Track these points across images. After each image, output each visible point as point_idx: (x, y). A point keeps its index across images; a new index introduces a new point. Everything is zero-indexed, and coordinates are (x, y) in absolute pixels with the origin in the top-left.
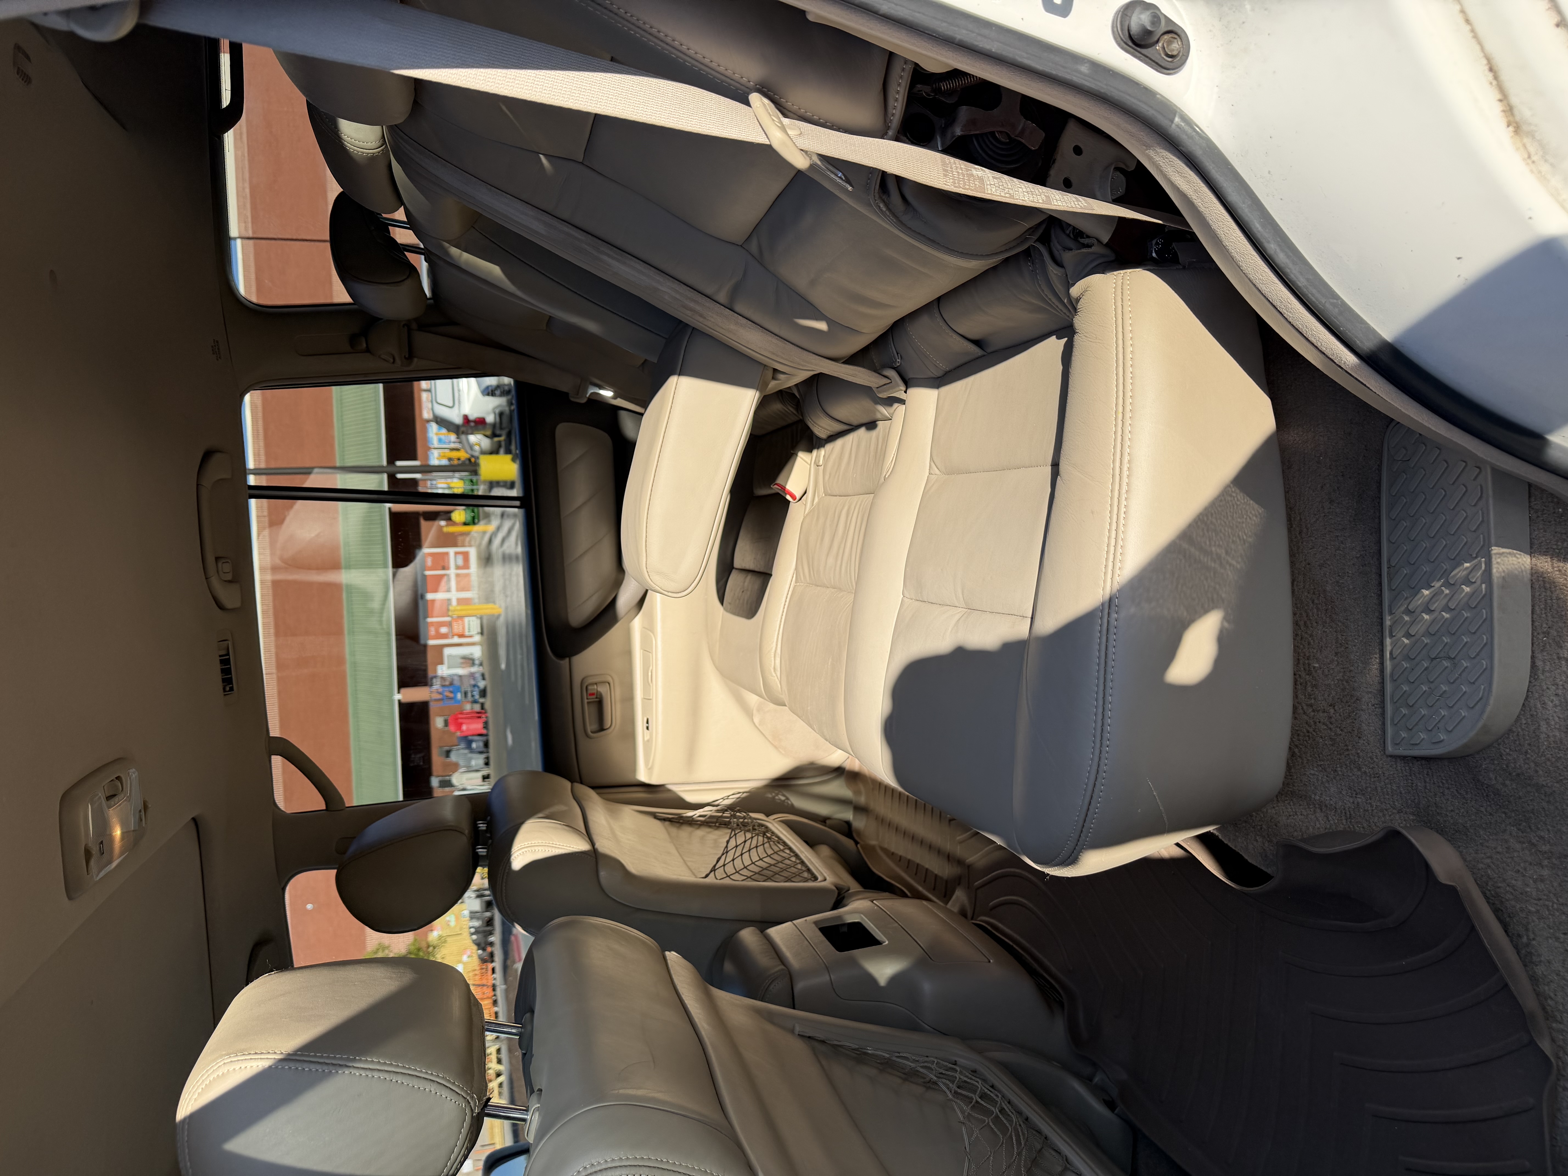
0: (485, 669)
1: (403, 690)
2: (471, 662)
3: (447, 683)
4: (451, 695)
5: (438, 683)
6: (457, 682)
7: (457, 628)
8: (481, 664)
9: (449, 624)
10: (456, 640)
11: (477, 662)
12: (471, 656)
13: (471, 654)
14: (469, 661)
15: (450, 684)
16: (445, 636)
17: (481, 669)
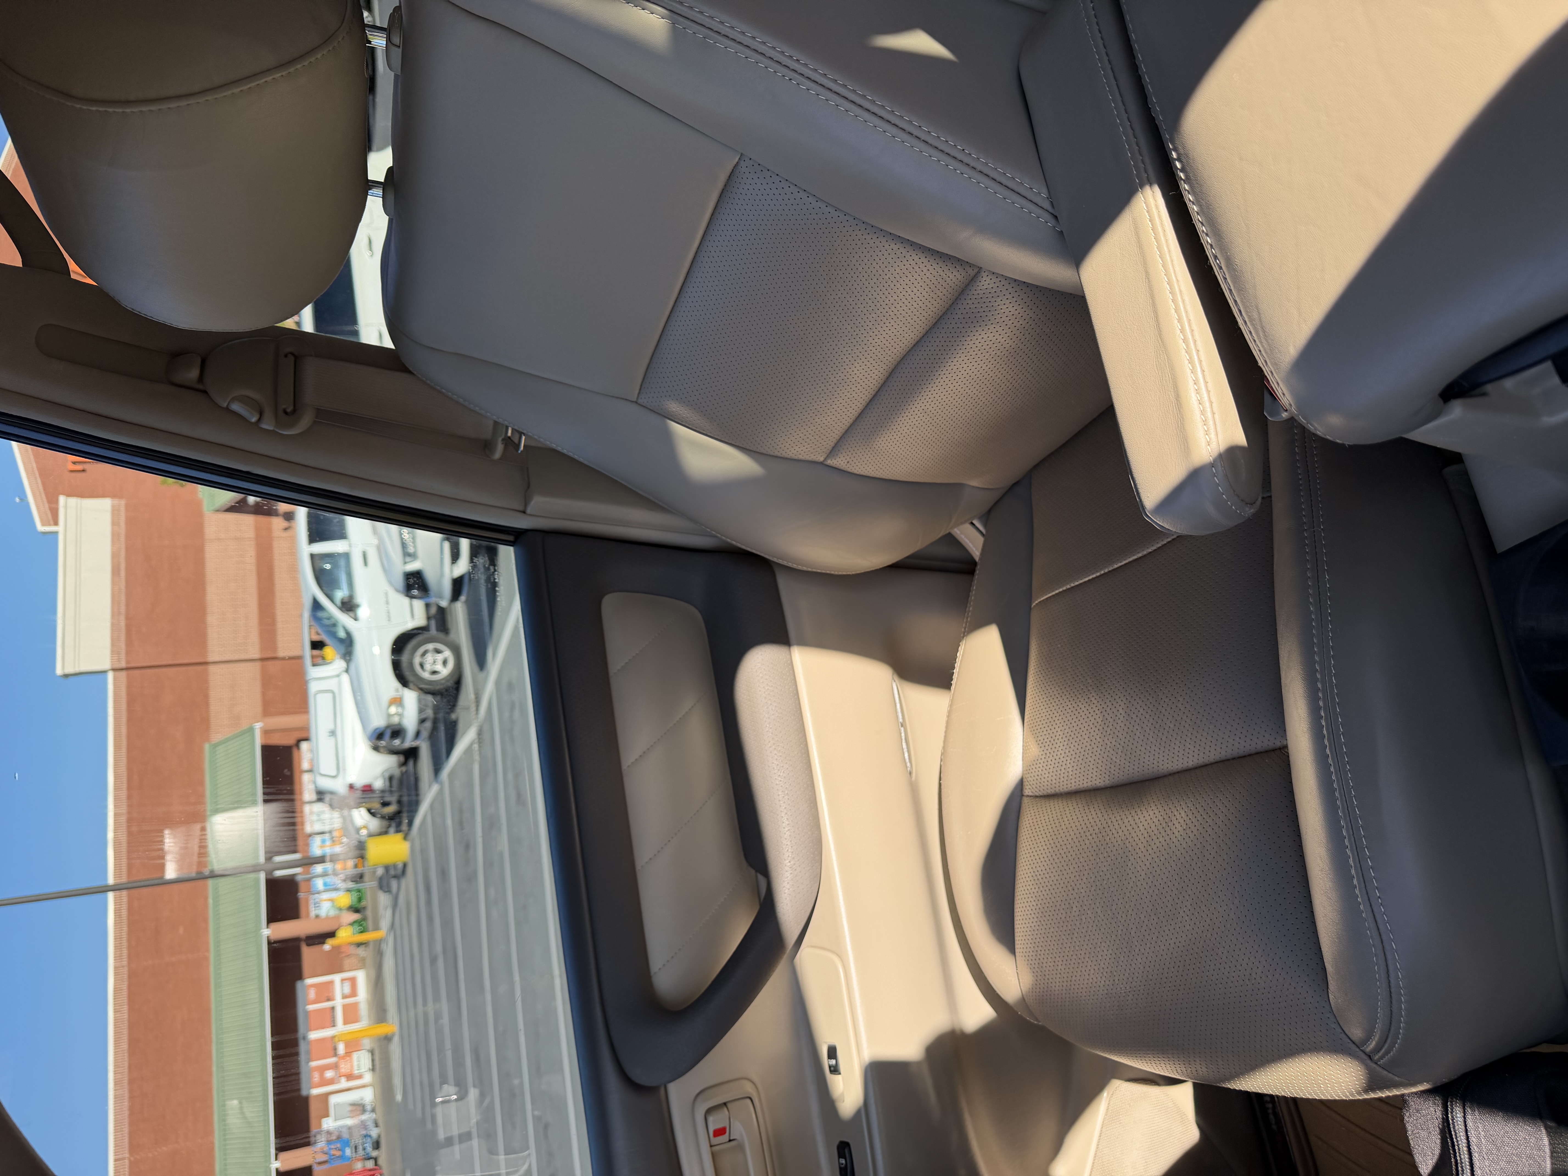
0: (378, 1115)
1: (284, 1155)
2: (361, 1108)
3: (334, 1138)
4: (338, 1153)
5: (323, 1139)
6: (345, 1136)
7: (344, 1068)
8: (373, 1110)
9: (335, 1066)
10: (344, 1084)
11: (369, 1108)
12: (361, 1102)
13: (362, 1099)
14: (359, 1107)
15: (339, 1139)
16: (331, 1082)
17: (374, 1115)
